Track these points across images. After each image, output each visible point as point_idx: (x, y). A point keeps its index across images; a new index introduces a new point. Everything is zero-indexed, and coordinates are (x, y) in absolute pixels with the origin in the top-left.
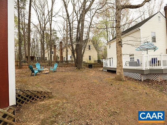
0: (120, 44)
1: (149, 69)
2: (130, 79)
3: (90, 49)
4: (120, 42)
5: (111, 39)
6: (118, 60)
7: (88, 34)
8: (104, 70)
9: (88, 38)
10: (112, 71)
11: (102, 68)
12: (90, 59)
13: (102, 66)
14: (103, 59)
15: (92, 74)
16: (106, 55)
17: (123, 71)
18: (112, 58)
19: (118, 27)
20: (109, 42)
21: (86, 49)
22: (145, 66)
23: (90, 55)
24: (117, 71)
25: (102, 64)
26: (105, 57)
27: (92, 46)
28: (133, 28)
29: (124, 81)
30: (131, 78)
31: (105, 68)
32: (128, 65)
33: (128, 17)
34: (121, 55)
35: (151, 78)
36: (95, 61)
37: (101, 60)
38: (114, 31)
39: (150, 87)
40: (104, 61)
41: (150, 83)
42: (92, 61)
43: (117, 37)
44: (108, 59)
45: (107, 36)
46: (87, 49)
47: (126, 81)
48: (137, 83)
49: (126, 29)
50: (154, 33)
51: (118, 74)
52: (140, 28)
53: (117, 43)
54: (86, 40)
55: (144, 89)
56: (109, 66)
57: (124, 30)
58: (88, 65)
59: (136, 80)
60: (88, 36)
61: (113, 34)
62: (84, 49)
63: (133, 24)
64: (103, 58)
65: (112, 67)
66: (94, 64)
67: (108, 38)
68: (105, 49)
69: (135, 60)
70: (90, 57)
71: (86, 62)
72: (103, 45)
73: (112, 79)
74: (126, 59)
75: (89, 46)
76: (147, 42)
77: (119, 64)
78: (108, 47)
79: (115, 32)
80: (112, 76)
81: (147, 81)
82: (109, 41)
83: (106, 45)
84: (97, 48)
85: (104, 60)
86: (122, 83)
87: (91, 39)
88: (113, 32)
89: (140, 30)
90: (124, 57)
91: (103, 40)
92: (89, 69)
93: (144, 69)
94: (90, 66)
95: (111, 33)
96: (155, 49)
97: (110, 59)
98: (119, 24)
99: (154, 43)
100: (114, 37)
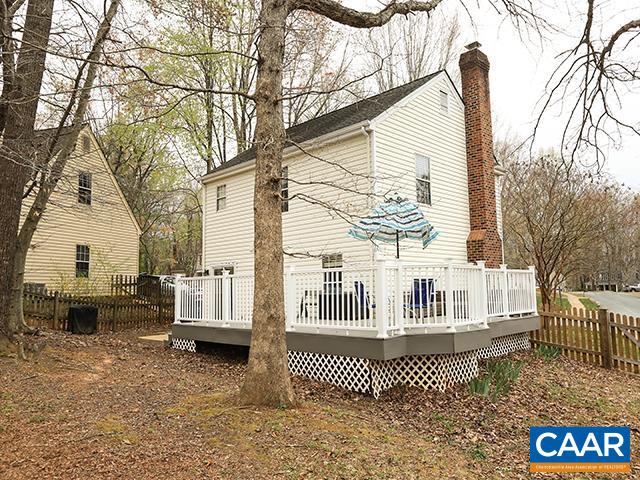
0: (274, 194)
1: (403, 333)
2: (320, 391)
3: (84, 197)
4: (276, 181)
5: (232, 152)
6: (263, 287)
7: (80, 94)
8: (178, 344)
9: (79, 124)
10: (226, 350)
11: (164, 330)
12: (82, 268)
13: (165, 320)
14: (178, 269)
15: (88, 378)
16: (198, 251)
17: (284, 346)
18: (232, 273)
19: (268, 99)
20: (220, 169)
21: (53, 197)
22: (389, 321)
23: (82, 243)
24: (257, 347)
25: (166, 300)
26: (187, 259)
27: (104, 184)
28: (343, 118)
29: (290, 406)
30: (324, 387)
31: (185, 331)
32: (313, 311)
33: (323, 53)
34: (278, 256)
35: (412, 377)
36: (119, 284)
37: (162, 278)
38: (249, 111)
39: (405, 428)
40: (180, 285)
41: (406, 407)
42: (98, 284)
43: (261, 152)
44: (207, 272)
45: (210, 134)
46: (63, 195)
47: (298, 406)
48: (353, 413)
49: (313, 111)
50: (425, 162)
51: (257, 366)
52: (373, 124)
53: (258, 188)
54: (62, 138)
55: (382, 440)
56: (208, 319)
57: (303, 119)
58: (62, 310)
59: (347, 395)
60: (80, 112)
61: (244, 126)
62: (43, 198)
63: (342, 100)
64: (172, 261)
65: (226, 323)
66: (113, 304)
67: (214, 144)
68: (194, 213)
69: (348, 287)
70: (83, 251)
71: (51, 287)
72: (180, 181)
73: (226, 402)
74: (300, 282)
75: (85, 181)
76: (399, 201)
77: (266, 306)
78: (209, 198)
79: (254, 120)
80: (225, 384)
81: (396, 394)
82: (217, 163)
83: (196, 186)
84: (138, 196)
85: (178, 276)
86: (280, 420)
87: (102, 133)
88: (243, 120)
89: (369, 132)
90: (292, 270)
91: (180, 154)
92: (74, 340)
93: (385, 336)
94: (82, 317)
95: (228, 121)
96: (426, 235)
97: (216, 274)
98: (274, 85)
99: (423, 208)
100: (248, 146)
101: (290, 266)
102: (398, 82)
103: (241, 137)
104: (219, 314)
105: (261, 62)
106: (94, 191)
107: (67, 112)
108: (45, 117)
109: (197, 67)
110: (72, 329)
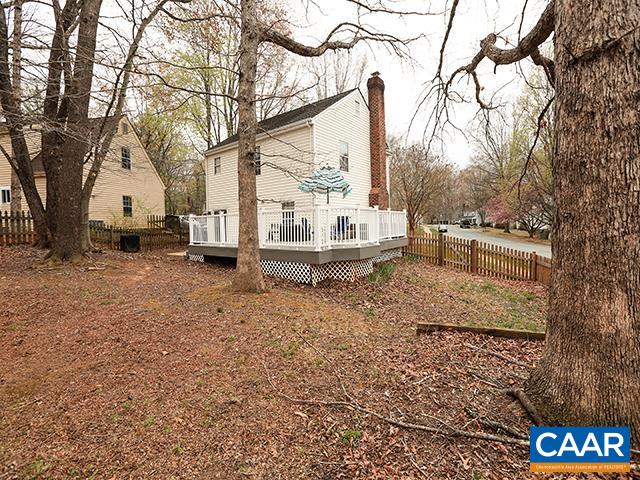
0: (251, 164)
1: (330, 248)
2: (281, 283)
3: (126, 164)
4: (252, 154)
5: (224, 136)
6: (245, 221)
7: (119, 95)
8: (192, 257)
9: (119, 115)
10: (222, 261)
11: (184, 250)
12: (128, 211)
13: (184, 243)
14: (191, 211)
15: (136, 278)
16: (204, 201)
17: (258, 257)
18: (225, 212)
19: (247, 101)
20: (216, 147)
21: (104, 163)
22: (322, 241)
23: (125, 194)
24: (241, 258)
25: (184, 231)
26: (197, 204)
27: (138, 155)
28: (292, 118)
29: (263, 292)
30: (284, 281)
31: (197, 249)
32: (277, 236)
33: (282, 73)
34: (254, 202)
35: (336, 274)
36: (152, 221)
37: (181, 217)
38: (235, 108)
39: (330, 302)
40: (192, 221)
41: (331, 291)
42: (139, 221)
43: (242, 135)
44: (210, 213)
45: (209, 124)
46: (111, 163)
47: (268, 292)
48: (300, 295)
49: (276, 111)
50: (345, 146)
51: (242, 269)
52: (314, 120)
53: (240, 158)
54: (108, 124)
55: (317, 309)
56: (211, 241)
57: (270, 116)
58: (116, 237)
59: (297, 285)
60: (120, 105)
61: (231, 120)
62: (97, 164)
63: (294, 104)
64: (188, 207)
65: (222, 244)
66: (149, 233)
67: (212, 130)
68: (200, 175)
69: (298, 221)
70: (127, 200)
71: (108, 222)
72: (191, 155)
73: (224, 290)
74: (268, 219)
75: (126, 153)
76: (329, 168)
77: (247, 232)
78: (210, 165)
79: (237, 116)
80: (223, 280)
81: (326, 284)
82: (215, 143)
83: (201, 158)
84: (161, 163)
85: (191, 216)
86: (256, 300)
87: (135, 121)
88: (231, 115)
89: (311, 125)
90: (263, 211)
91: (189, 137)
92: (125, 255)
93: (320, 250)
94: (129, 242)
95: (221, 115)
96: (345, 190)
97: (215, 213)
98: (250, 91)
99: (343, 173)
100: (235, 131)
101: (261, 209)
102: (330, 95)
103: (230, 127)
104: (218, 238)
105: (241, 75)
106: (132, 160)
107: (110, 107)
108: (95, 109)
109: (199, 78)
110: (123, 249)
